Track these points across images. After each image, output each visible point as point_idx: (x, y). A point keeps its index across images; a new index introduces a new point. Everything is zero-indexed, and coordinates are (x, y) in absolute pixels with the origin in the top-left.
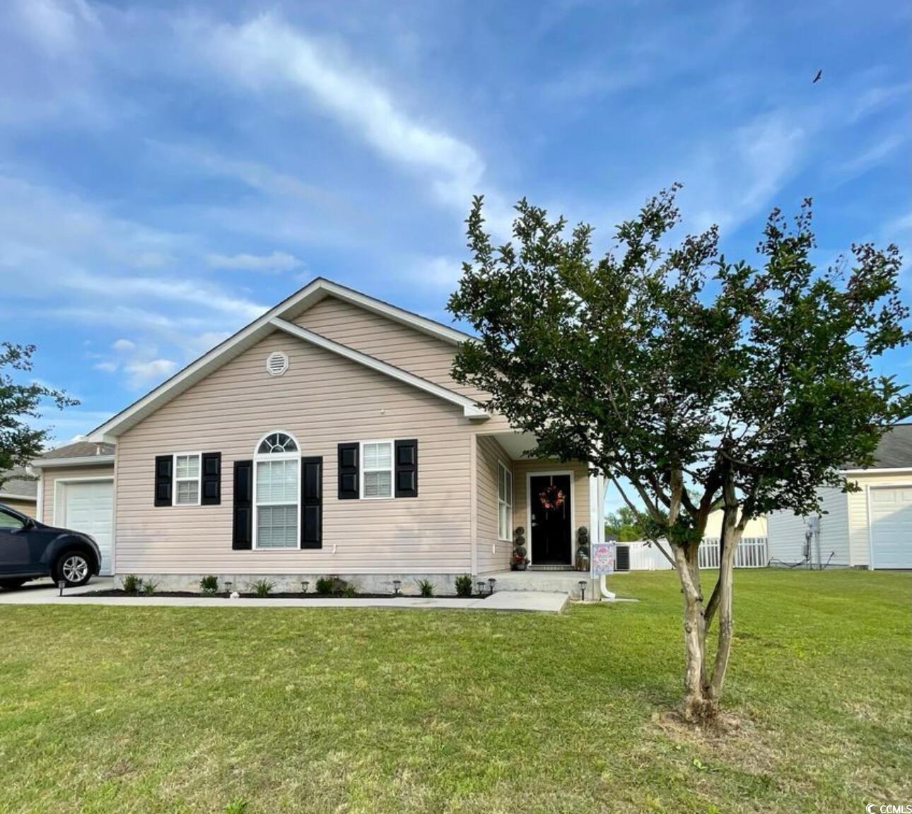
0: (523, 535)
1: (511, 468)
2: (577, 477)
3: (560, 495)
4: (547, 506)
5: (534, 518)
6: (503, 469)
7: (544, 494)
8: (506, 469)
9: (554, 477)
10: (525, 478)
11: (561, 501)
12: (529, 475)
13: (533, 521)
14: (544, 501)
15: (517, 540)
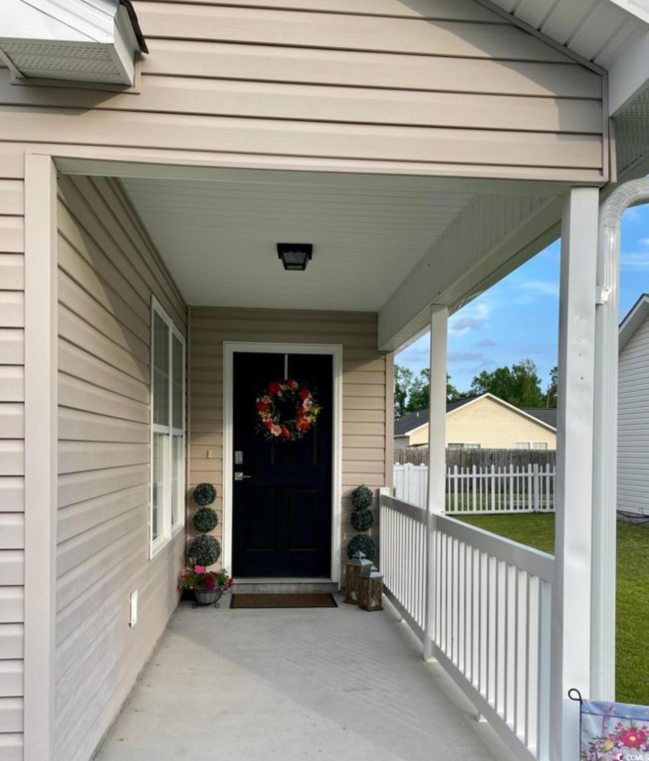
0: (212, 506)
1: (185, 328)
2: (351, 363)
3: (307, 404)
4: (276, 431)
5: (240, 459)
6: (167, 328)
7: (267, 400)
8: (172, 329)
9: (292, 357)
10: (221, 356)
11: (309, 419)
12: (230, 348)
13: (236, 468)
14: (266, 416)
15: (196, 518)
